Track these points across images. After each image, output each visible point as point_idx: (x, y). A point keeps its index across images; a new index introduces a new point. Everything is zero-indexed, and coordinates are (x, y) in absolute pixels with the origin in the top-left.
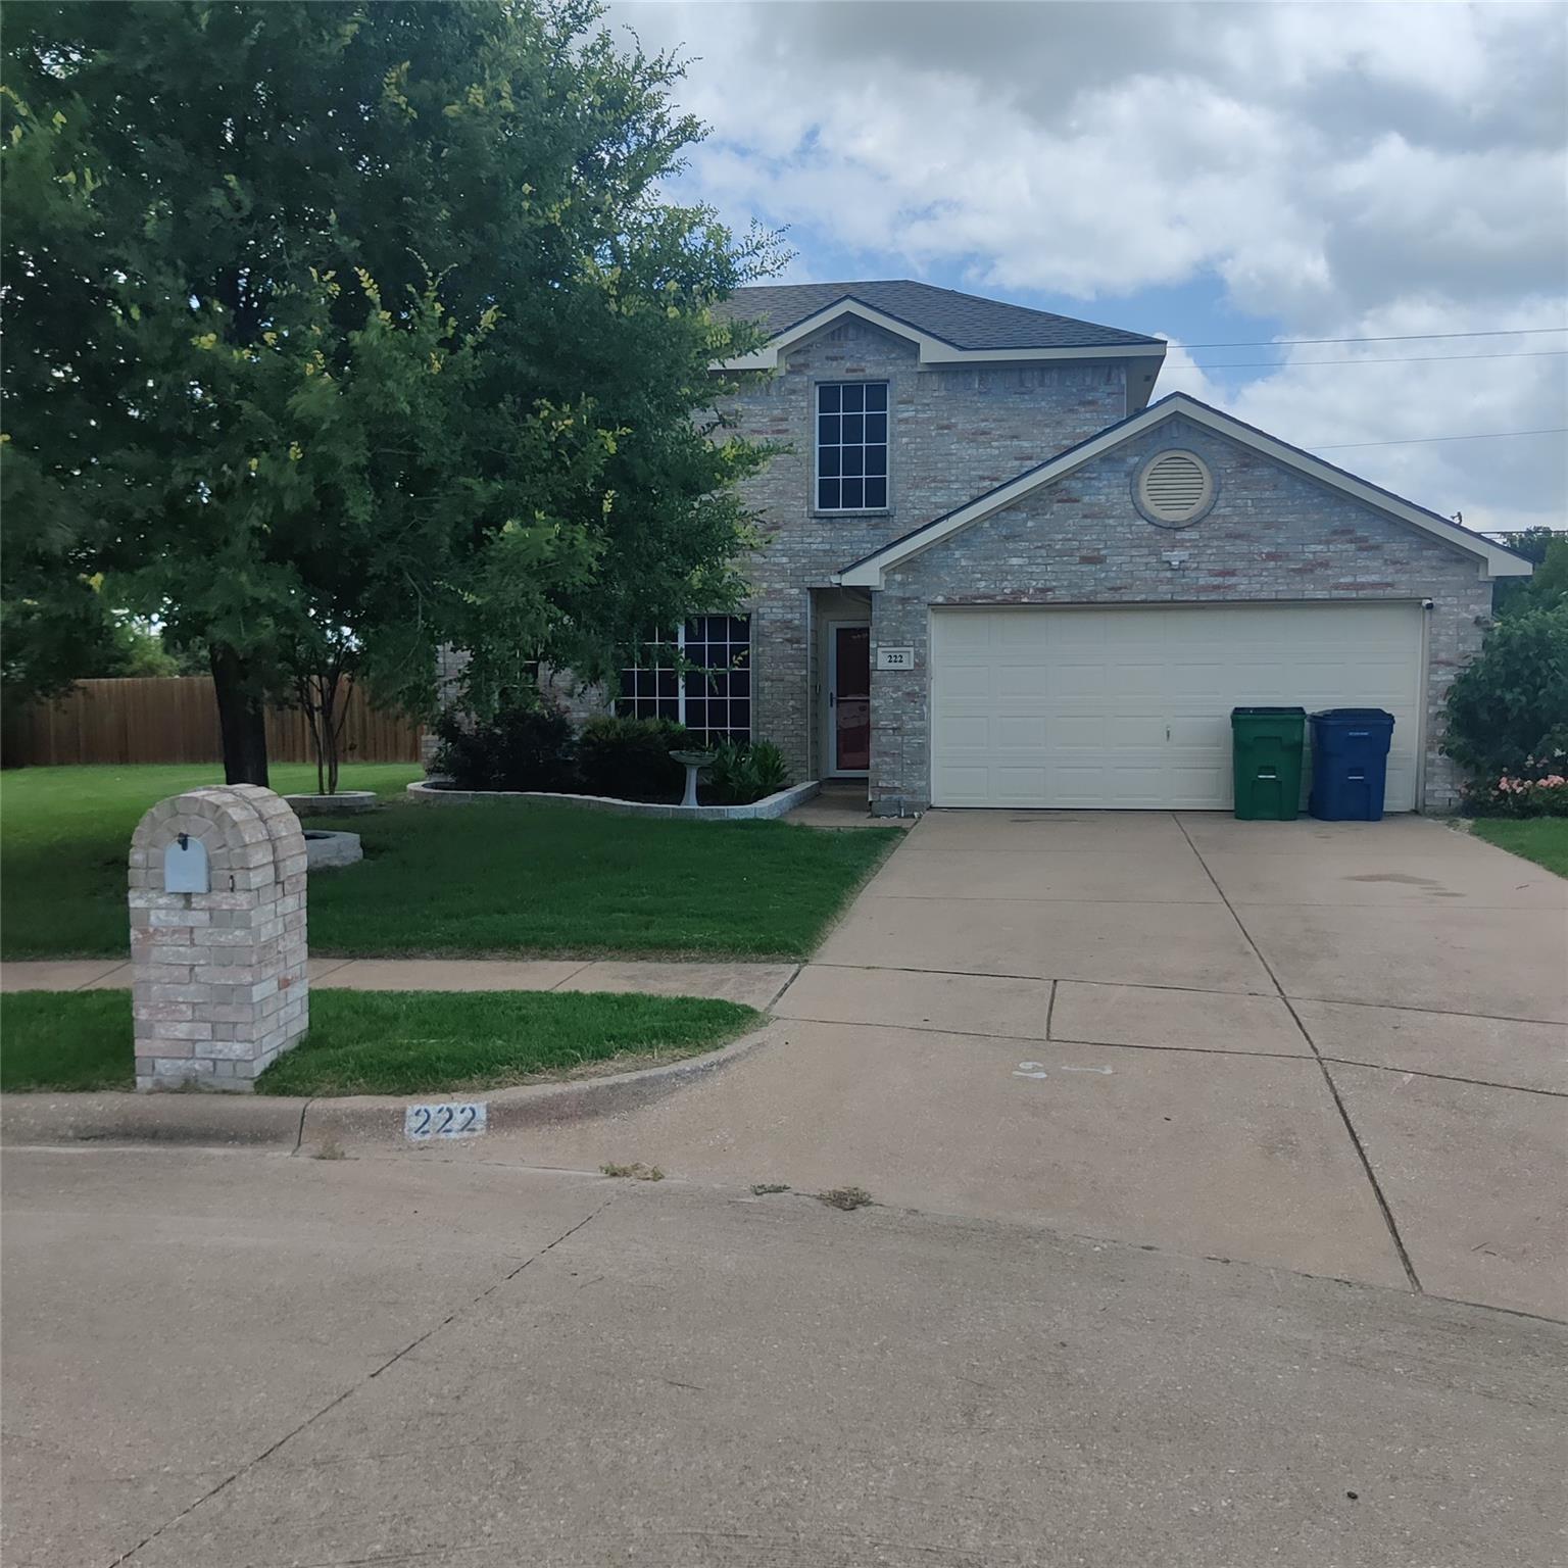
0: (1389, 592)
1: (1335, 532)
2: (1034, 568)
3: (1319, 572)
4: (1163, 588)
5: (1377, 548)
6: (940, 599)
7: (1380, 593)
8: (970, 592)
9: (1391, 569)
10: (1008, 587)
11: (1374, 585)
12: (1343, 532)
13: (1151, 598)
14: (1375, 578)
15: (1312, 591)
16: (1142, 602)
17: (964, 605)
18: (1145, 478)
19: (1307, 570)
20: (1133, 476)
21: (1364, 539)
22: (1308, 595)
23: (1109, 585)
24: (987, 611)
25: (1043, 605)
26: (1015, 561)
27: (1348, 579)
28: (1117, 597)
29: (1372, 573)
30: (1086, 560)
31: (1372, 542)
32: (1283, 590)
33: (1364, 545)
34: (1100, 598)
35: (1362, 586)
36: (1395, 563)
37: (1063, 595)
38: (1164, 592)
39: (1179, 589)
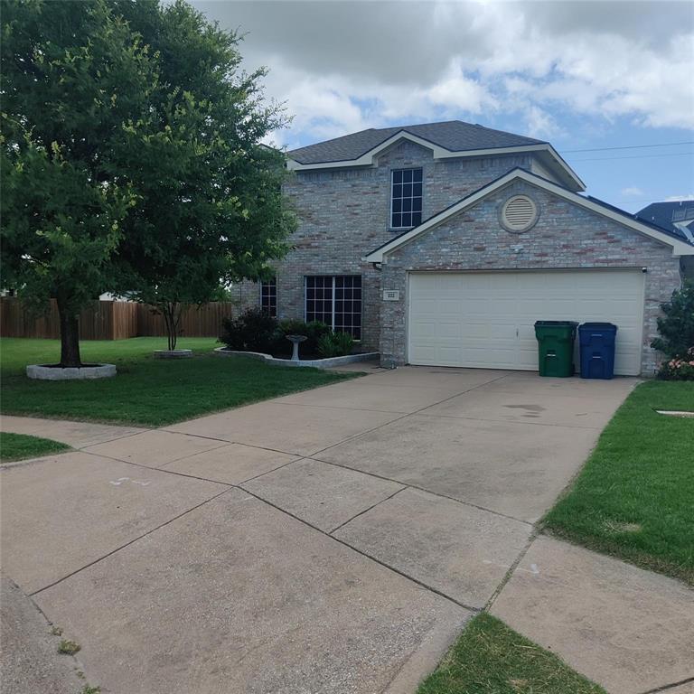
0: (624, 264)
1: (597, 234)
2: (452, 253)
3: (589, 254)
4: (513, 262)
5: (618, 241)
6: (411, 268)
7: (619, 264)
8: (425, 265)
9: (625, 252)
10: (441, 262)
11: (617, 260)
12: (601, 234)
13: (507, 267)
14: (617, 257)
15: (585, 264)
16: (503, 269)
17: (421, 271)
18: (504, 209)
19: (582, 253)
20: (499, 208)
21: (612, 237)
22: (583, 265)
23: (487, 261)
24: (432, 274)
25: (457, 271)
26: (444, 250)
27: (604, 257)
28: (491, 267)
29: (615, 254)
30: (477, 249)
31: (615, 239)
32: (570, 263)
33: (612, 241)
34: (483, 267)
35: (611, 261)
36: (627, 249)
37: (466, 266)
38: (513, 264)
39: (519, 263)
